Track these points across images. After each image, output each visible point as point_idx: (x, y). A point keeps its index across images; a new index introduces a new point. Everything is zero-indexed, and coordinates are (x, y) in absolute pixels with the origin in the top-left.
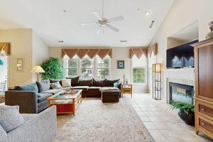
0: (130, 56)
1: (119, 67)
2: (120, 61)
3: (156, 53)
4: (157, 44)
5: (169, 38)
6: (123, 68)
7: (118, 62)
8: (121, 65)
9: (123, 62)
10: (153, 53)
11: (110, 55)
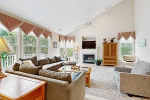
1: (54, 47)
6: (56, 47)
7: (54, 43)
9: (57, 43)
11: (51, 36)
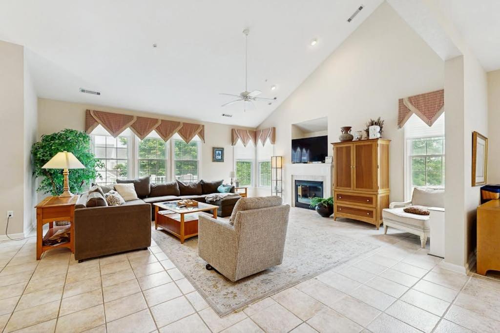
0: (233, 141)
1: (215, 160)
2: (218, 149)
3: (273, 140)
4: (274, 129)
5: (293, 125)
6: (222, 160)
7: (214, 149)
8: (218, 155)
9: (222, 150)
10: (268, 141)
11: (202, 135)
